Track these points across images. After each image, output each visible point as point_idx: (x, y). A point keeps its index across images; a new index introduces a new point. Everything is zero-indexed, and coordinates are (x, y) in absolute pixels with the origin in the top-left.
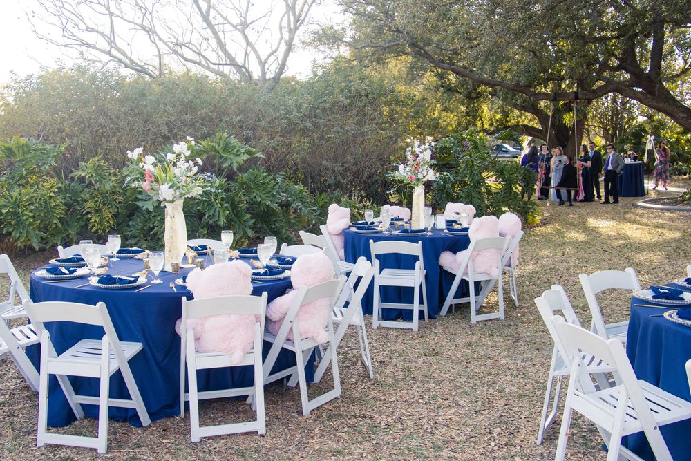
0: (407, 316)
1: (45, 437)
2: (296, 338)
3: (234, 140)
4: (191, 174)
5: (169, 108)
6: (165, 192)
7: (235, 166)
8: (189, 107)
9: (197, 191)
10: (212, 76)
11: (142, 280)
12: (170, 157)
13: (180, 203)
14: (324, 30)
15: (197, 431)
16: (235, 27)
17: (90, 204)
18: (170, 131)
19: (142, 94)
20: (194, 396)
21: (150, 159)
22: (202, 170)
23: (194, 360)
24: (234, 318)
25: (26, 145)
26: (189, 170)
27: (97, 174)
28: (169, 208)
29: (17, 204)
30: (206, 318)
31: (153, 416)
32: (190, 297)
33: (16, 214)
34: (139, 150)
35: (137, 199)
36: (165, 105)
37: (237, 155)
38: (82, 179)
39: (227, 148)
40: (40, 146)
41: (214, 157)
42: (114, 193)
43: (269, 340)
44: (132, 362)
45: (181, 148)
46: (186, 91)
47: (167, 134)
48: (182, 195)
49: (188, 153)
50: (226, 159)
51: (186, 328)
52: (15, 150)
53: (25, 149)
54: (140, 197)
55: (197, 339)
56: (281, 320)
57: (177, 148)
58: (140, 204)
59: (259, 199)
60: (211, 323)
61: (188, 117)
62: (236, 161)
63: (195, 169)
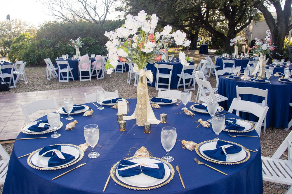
0: (121, 71)
1: (60, 81)
2: (96, 68)
3: (91, 38)
4: (80, 44)
5: (76, 31)
6: (76, 46)
7: (91, 44)
8: (81, 30)
9: (81, 46)
10: (87, 22)
11: (73, 59)
12: (76, 41)
13: (78, 48)
14: (118, 8)
15: (81, 80)
16: (93, 9)
17: (59, 53)
18: (77, 36)
19: (70, 27)
20: (81, 77)
21: (73, 41)
22: (82, 43)
23: (80, 70)
24: (86, 64)
25: (45, 40)
26: (80, 43)
27: (61, 46)
28: (76, 49)
29: (44, 53)
30: (82, 64)
31: (75, 79)
32: (80, 60)
33: (44, 55)
34: (71, 40)
35: (70, 52)
36: (75, 30)
37: (92, 41)
38: (57, 47)
39: (90, 40)
40: (48, 40)
41: (87, 42)
42: (64, 50)
43: (92, 68)
44: (72, 71)
45: (78, 39)
46: (80, 26)
47: (76, 37)
48: (78, 47)
49: (79, 40)
50: (89, 42)
51: (79, 66)
52: (42, 41)
53: (45, 41)
54: (70, 51)
55: (81, 67)
56: (94, 66)
57: (77, 39)
58: (70, 53)
59: (97, 51)
60: (83, 64)
61: (81, 33)
62: (91, 43)
63: (81, 43)
